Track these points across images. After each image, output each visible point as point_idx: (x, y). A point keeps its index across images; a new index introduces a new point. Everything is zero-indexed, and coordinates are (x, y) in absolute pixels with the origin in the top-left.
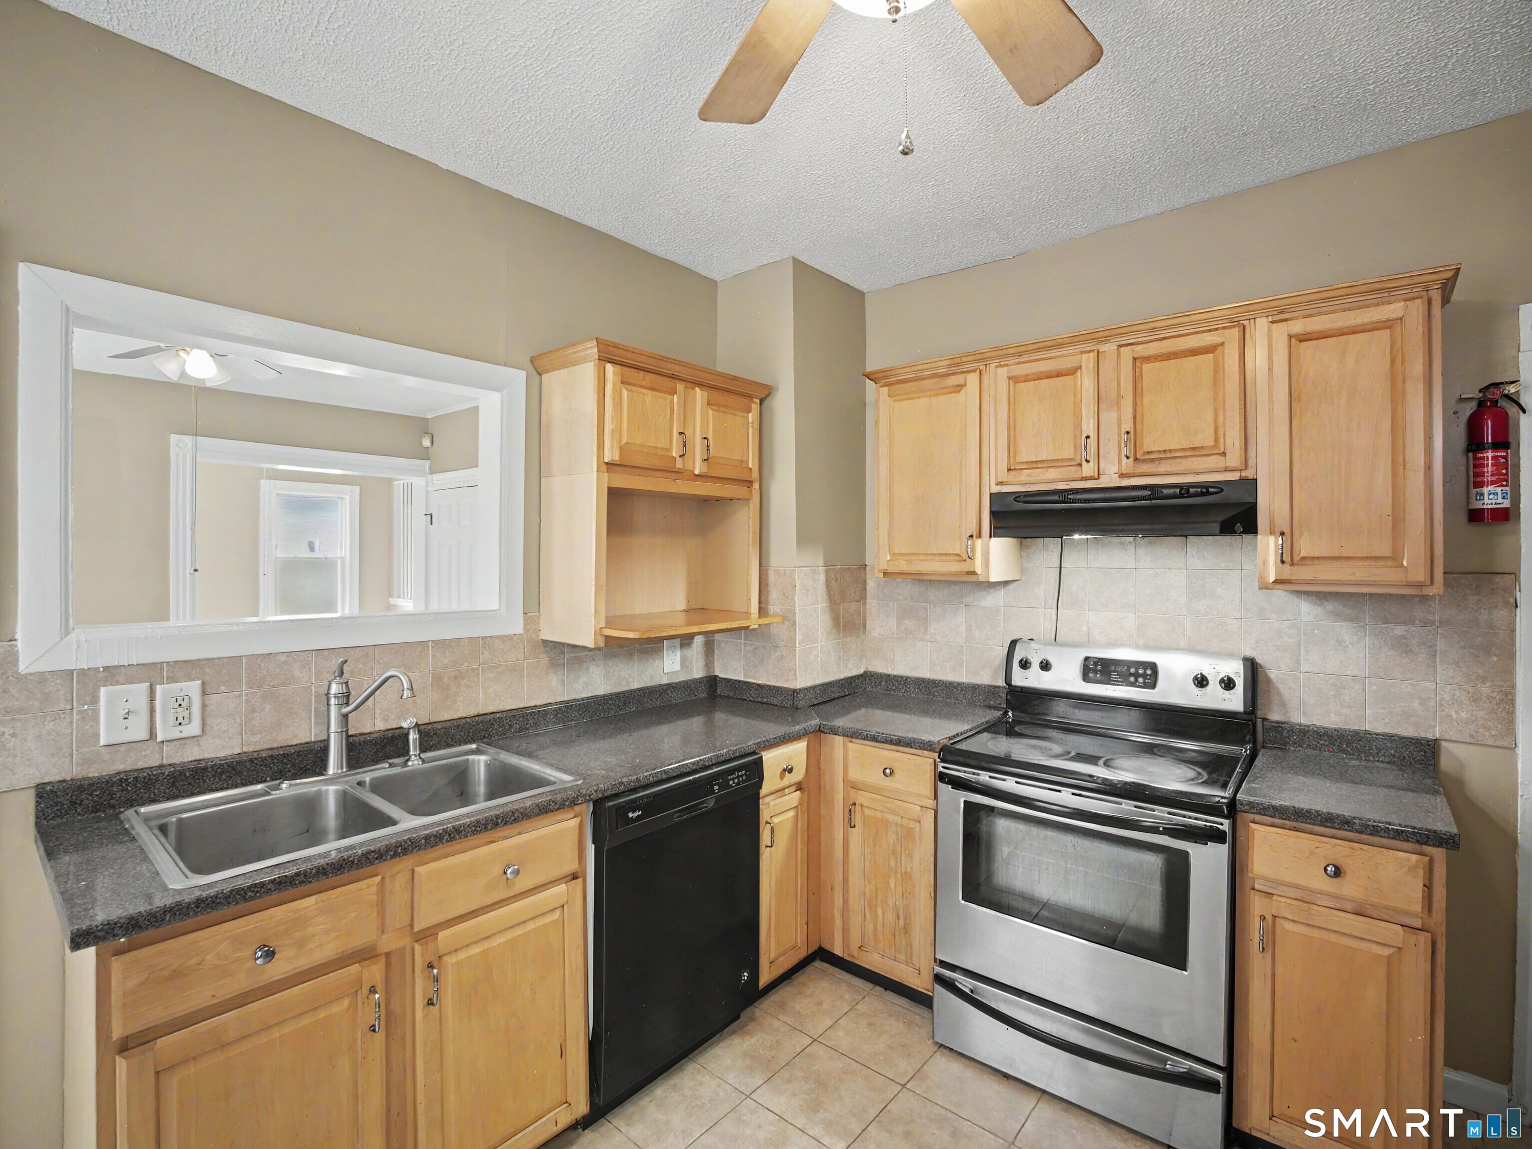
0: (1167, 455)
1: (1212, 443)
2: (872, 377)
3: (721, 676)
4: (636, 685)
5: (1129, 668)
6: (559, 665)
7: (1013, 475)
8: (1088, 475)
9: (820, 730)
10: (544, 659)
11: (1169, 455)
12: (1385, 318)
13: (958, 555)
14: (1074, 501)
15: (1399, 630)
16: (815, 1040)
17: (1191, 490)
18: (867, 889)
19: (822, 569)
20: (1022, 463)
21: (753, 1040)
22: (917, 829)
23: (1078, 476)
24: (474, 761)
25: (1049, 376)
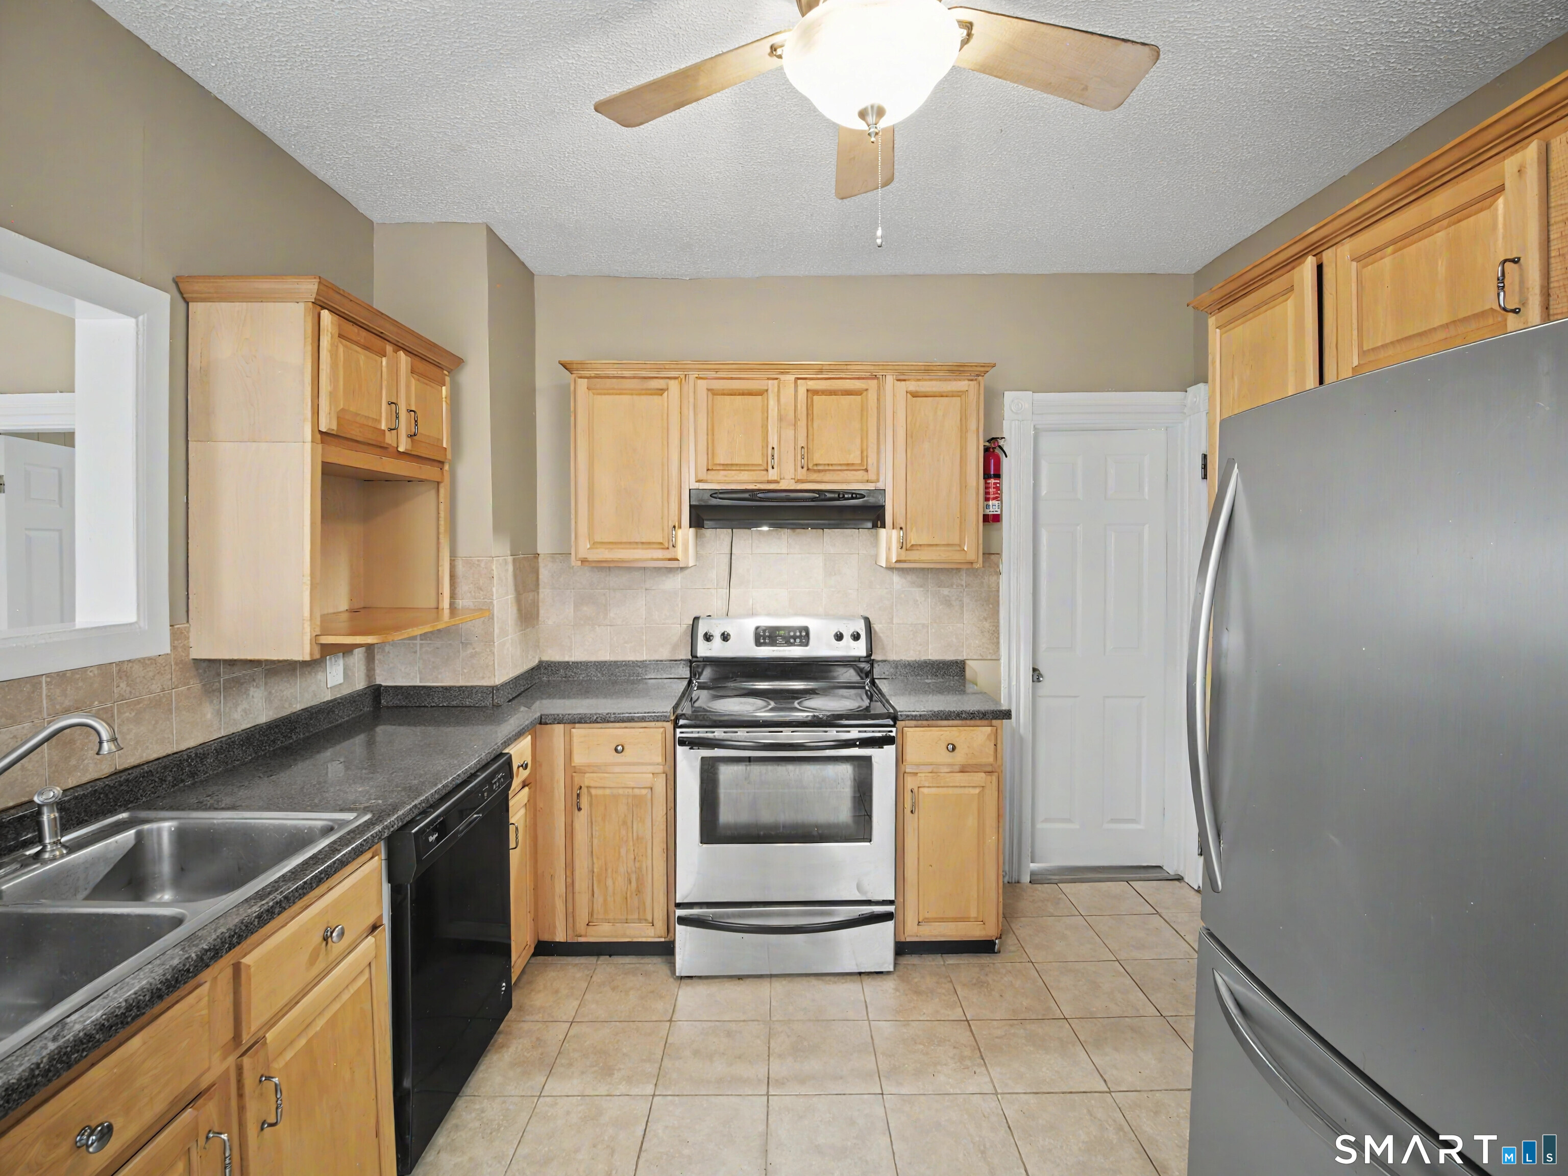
0: (829, 468)
1: (860, 462)
2: (568, 366)
3: (384, 684)
4: (298, 707)
5: (789, 632)
6: (213, 691)
7: (711, 476)
8: (773, 479)
9: (542, 721)
10: (196, 685)
11: (830, 468)
12: (959, 389)
13: (661, 543)
14: (761, 500)
15: (945, 591)
16: (572, 1022)
17: (846, 496)
18: (596, 866)
19: (510, 559)
20: (720, 465)
21: (512, 1049)
22: (649, 796)
23: (766, 479)
24: (150, 831)
25: (743, 393)
